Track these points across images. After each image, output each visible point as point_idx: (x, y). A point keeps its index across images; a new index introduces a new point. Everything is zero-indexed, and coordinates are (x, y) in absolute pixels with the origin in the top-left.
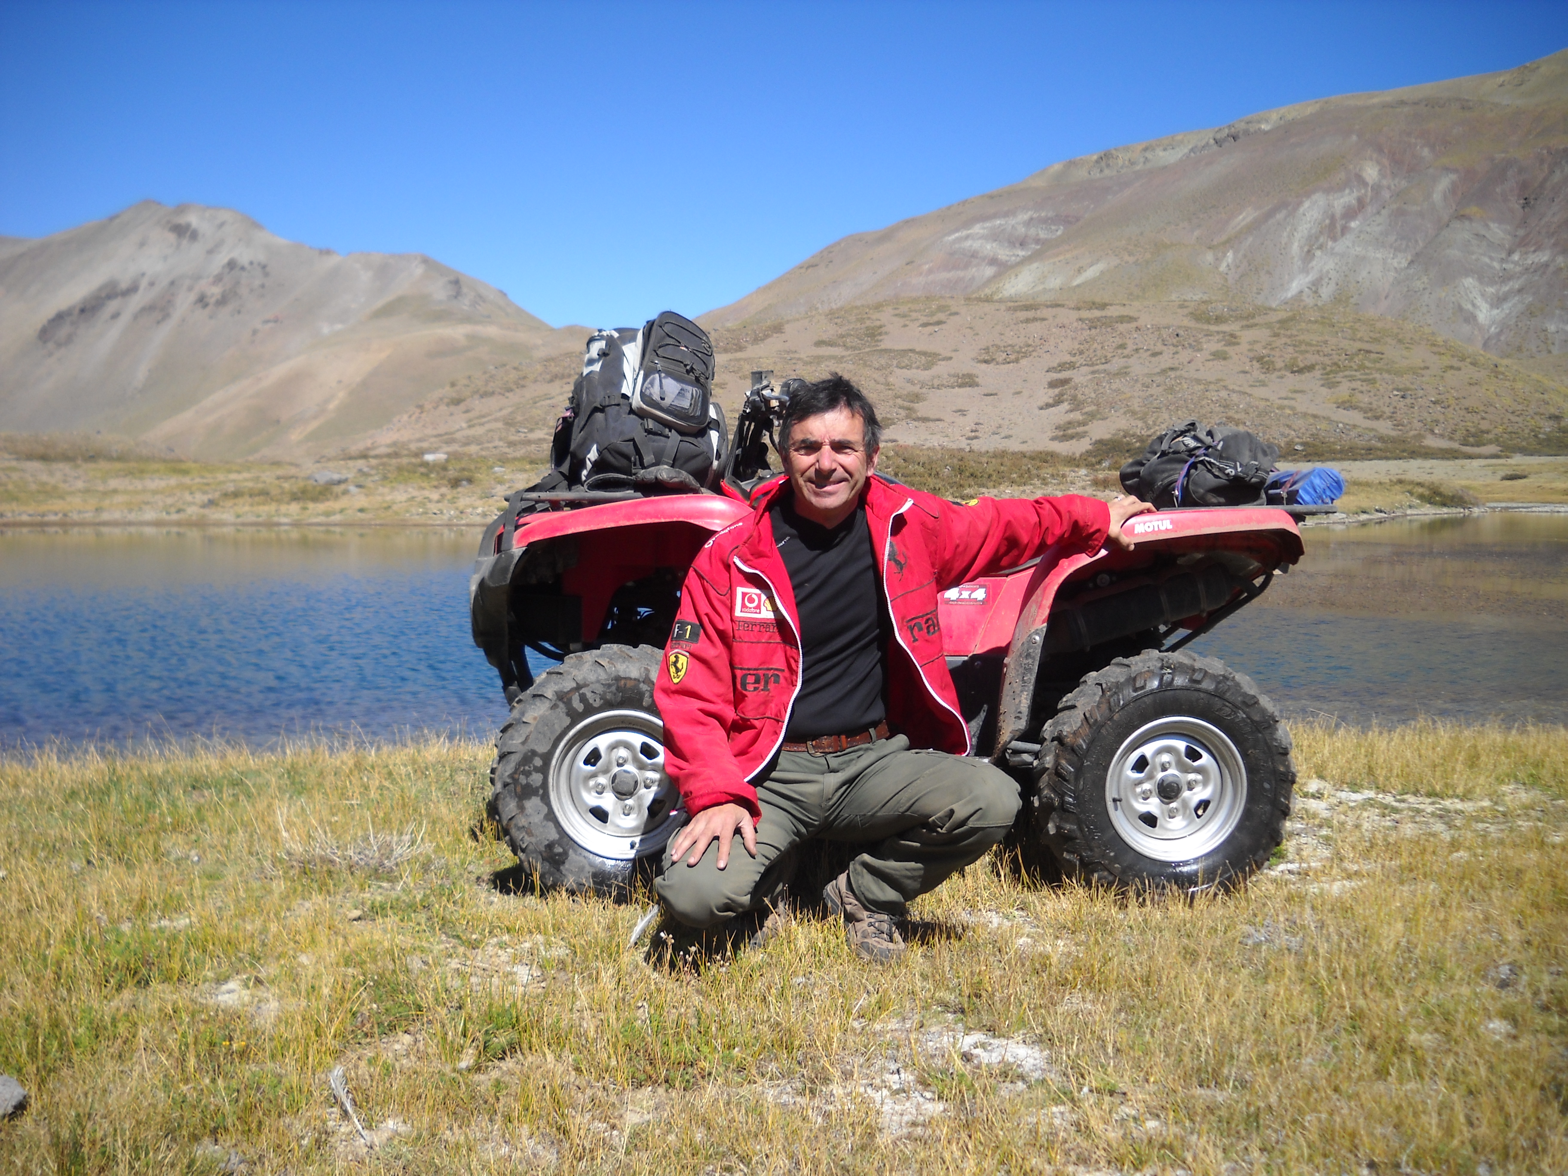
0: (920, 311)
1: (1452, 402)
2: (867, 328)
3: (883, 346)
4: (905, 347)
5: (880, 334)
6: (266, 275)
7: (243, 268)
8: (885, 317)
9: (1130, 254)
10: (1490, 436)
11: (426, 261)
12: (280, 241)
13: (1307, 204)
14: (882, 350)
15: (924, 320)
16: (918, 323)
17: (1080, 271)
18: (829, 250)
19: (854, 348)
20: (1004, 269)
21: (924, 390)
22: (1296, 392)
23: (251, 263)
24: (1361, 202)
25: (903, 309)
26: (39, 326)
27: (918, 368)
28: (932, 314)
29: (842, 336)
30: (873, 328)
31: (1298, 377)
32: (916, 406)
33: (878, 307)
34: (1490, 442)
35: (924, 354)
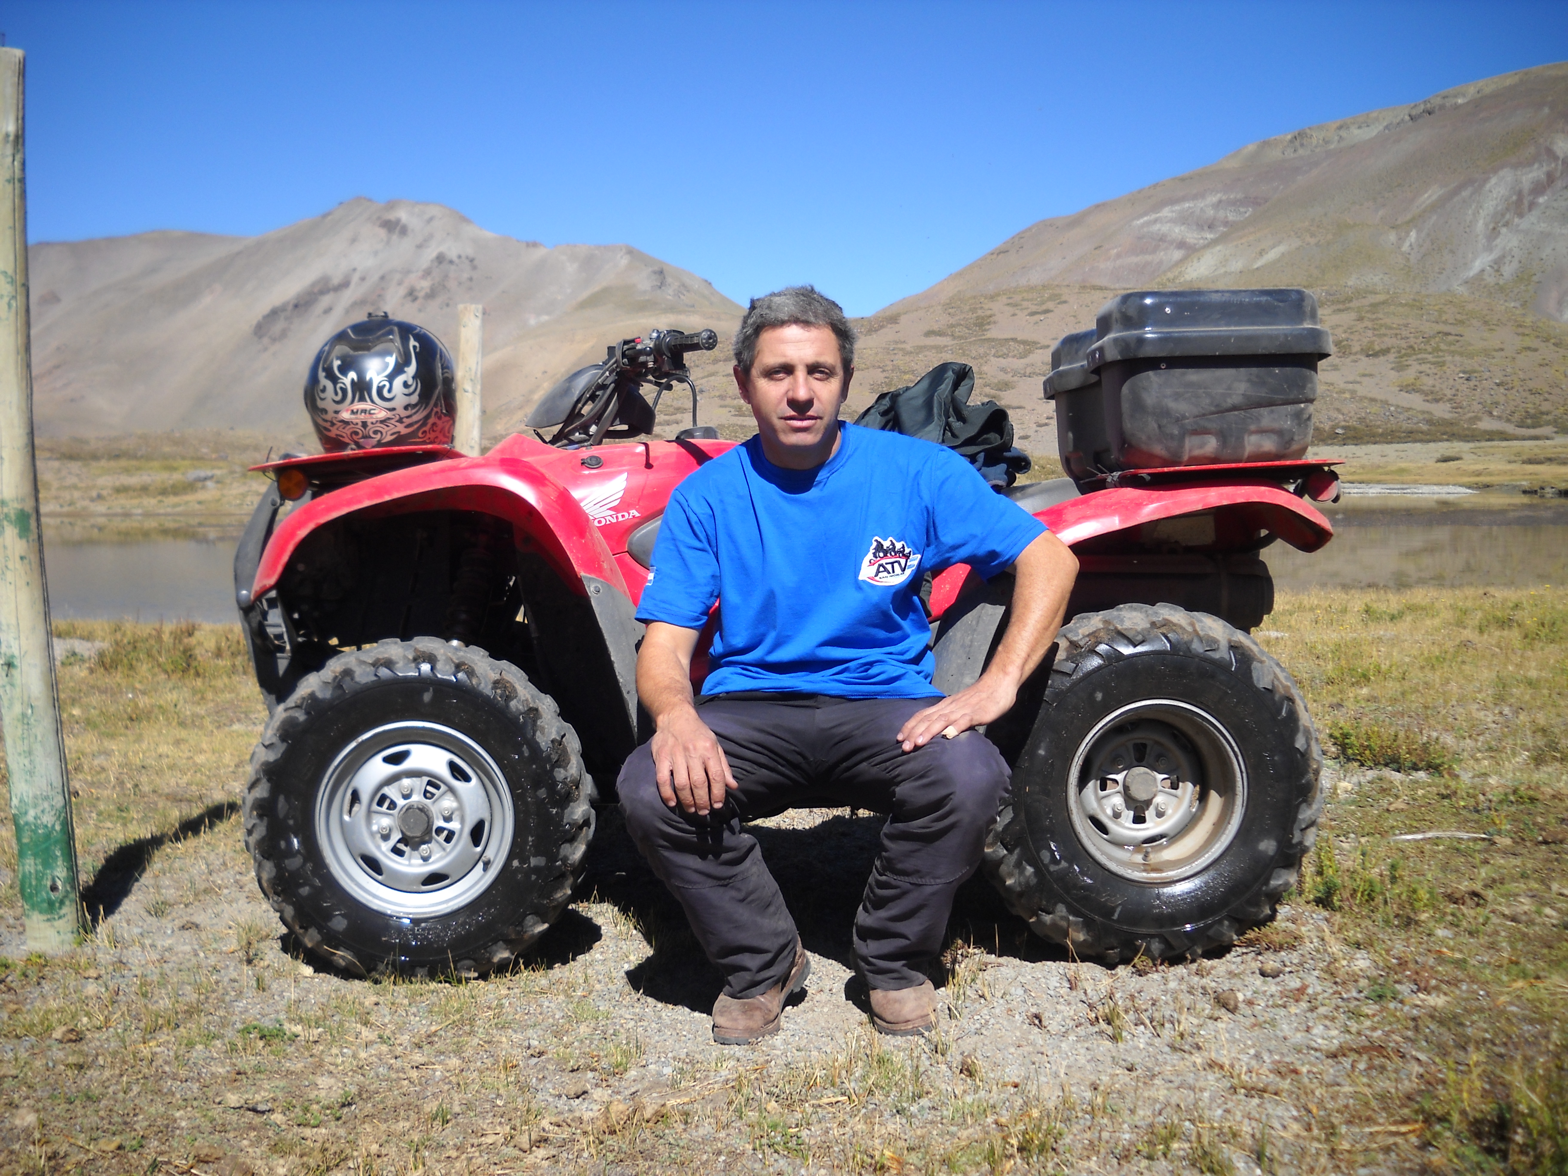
0: (1032, 300)
1: (1517, 383)
2: (978, 318)
3: (989, 335)
4: (1009, 337)
5: (989, 323)
6: (474, 268)
7: (451, 262)
8: (997, 307)
9: (1313, 235)
10: (1549, 417)
11: (630, 252)
12: (488, 234)
13: (1493, 180)
14: (988, 340)
15: (1034, 308)
16: (1026, 312)
17: (1261, 253)
18: (1020, 236)
19: (961, 338)
20: (1191, 251)
21: (1015, 378)
22: (1364, 375)
23: (459, 257)
24: (1551, 178)
25: (1017, 298)
26: (254, 322)
27: (1014, 356)
28: (1043, 303)
29: (952, 326)
30: (983, 318)
31: (1372, 360)
32: (1002, 394)
33: (993, 298)
34: (1548, 423)
35: (1024, 342)
